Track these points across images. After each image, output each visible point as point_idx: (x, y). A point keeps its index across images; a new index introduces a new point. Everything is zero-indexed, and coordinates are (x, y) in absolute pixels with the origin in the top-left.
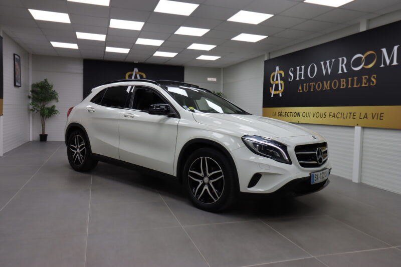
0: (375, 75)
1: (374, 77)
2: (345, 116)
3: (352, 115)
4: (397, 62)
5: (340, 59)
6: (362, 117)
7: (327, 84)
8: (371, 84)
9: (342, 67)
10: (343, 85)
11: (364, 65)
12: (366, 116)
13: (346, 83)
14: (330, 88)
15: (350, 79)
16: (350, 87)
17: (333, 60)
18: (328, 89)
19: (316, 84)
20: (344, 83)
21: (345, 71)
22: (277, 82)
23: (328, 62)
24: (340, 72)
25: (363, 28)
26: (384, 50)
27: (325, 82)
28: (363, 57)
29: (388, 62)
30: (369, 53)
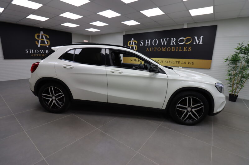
0: (191, 47)
1: (190, 48)
2: (174, 62)
3: (178, 62)
4: (202, 43)
5: (172, 39)
6: (183, 63)
7: (164, 48)
8: (189, 50)
9: (173, 42)
10: (173, 50)
11: (185, 42)
12: (185, 63)
13: (175, 49)
14: (166, 50)
15: (177, 48)
16: (177, 51)
17: (168, 39)
18: (165, 51)
19: (157, 48)
20: (174, 49)
21: (175, 44)
22: (132, 46)
23: (165, 39)
24: (172, 44)
25: (185, 27)
26: (196, 37)
27: (163, 48)
28: (185, 39)
29: (197, 42)
30: (188, 38)
